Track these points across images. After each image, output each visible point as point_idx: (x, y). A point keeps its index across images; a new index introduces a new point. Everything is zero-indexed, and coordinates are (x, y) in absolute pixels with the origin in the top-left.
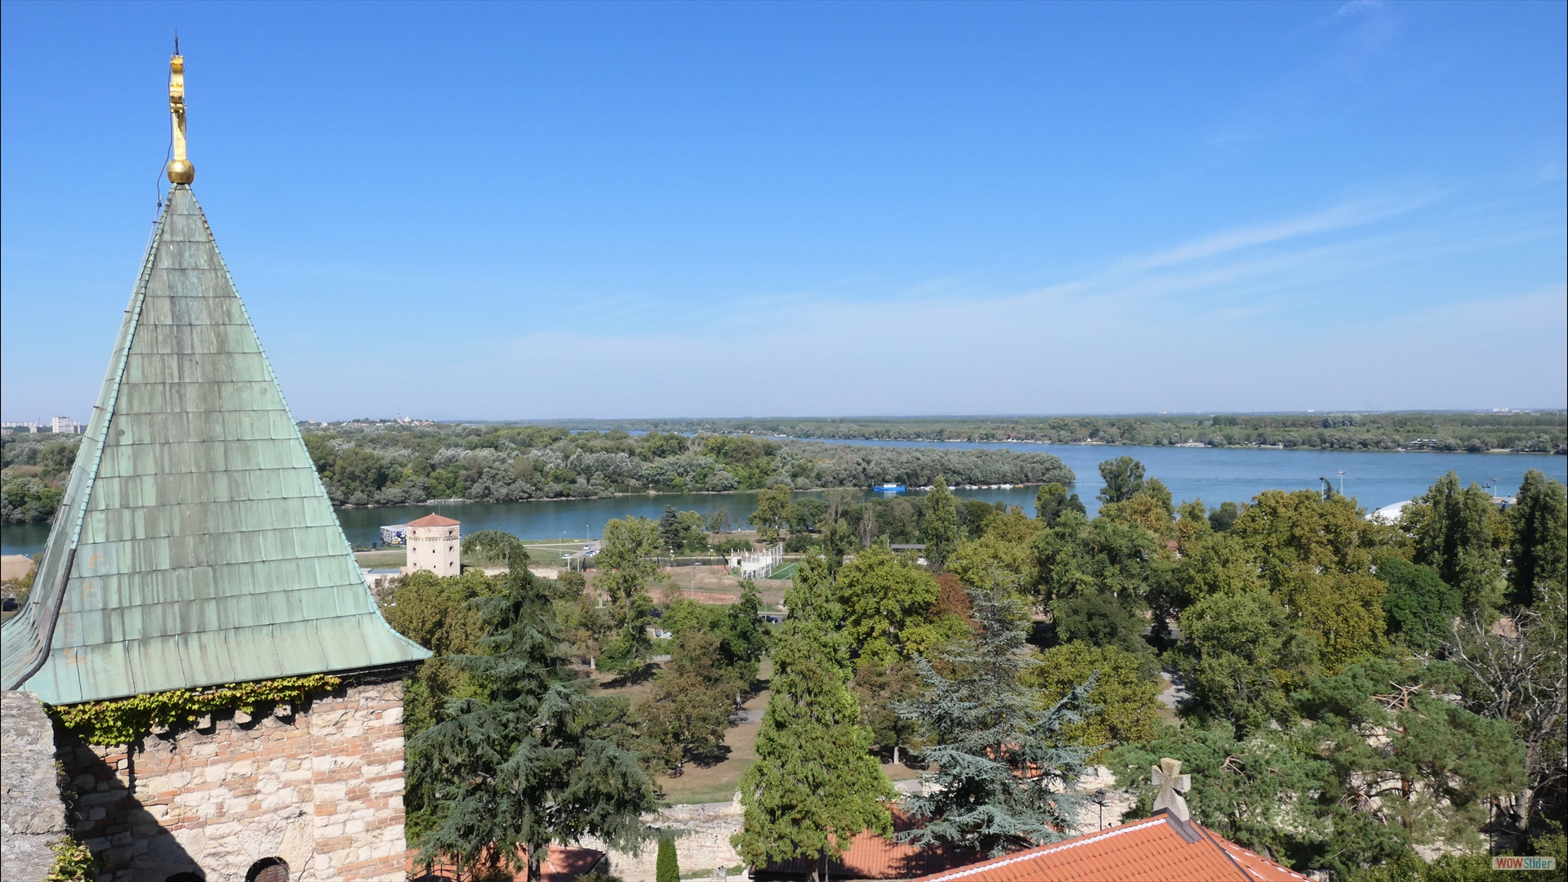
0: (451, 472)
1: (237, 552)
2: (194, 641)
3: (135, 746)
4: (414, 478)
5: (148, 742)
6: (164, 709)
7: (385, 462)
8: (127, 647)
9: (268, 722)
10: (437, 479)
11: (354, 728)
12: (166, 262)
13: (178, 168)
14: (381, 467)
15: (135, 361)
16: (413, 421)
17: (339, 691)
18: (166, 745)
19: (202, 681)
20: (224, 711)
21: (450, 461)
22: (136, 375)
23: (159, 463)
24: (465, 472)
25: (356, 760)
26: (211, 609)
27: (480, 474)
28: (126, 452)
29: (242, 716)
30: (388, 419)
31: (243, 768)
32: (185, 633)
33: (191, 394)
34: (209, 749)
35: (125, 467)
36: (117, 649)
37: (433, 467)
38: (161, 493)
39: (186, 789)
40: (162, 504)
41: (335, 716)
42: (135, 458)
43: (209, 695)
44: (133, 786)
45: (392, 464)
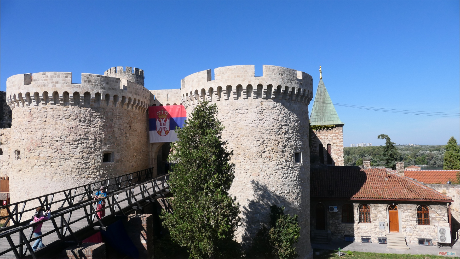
0: (423, 157)
1: (326, 114)
2: (322, 122)
3: (316, 131)
4: (411, 159)
5: (318, 130)
6: (319, 127)
7: (402, 154)
8: (316, 122)
9: (329, 130)
10: (418, 159)
11: (337, 131)
12: (319, 87)
13: (321, 77)
14: (401, 156)
15: (317, 96)
16: (414, 145)
17: (335, 127)
18: (319, 131)
19: (322, 124)
20: (324, 128)
21: (423, 154)
22: (317, 98)
23: (319, 106)
24: (427, 157)
25: (337, 135)
26: (323, 119)
27: (432, 158)
28: (316, 105)
29: (326, 129)
30: (406, 144)
31: (326, 134)
32: (321, 121)
33: (322, 99)
34: (323, 132)
35: (316, 106)
36: (315, 122)
37: (417, 156)
38: (319, 108)
39: (321, 135)
40: (319, 109)
41: (335, 130)
42: (317, 105)
43: (323, 126)
44: (316, 135)
45: (404, 155)
